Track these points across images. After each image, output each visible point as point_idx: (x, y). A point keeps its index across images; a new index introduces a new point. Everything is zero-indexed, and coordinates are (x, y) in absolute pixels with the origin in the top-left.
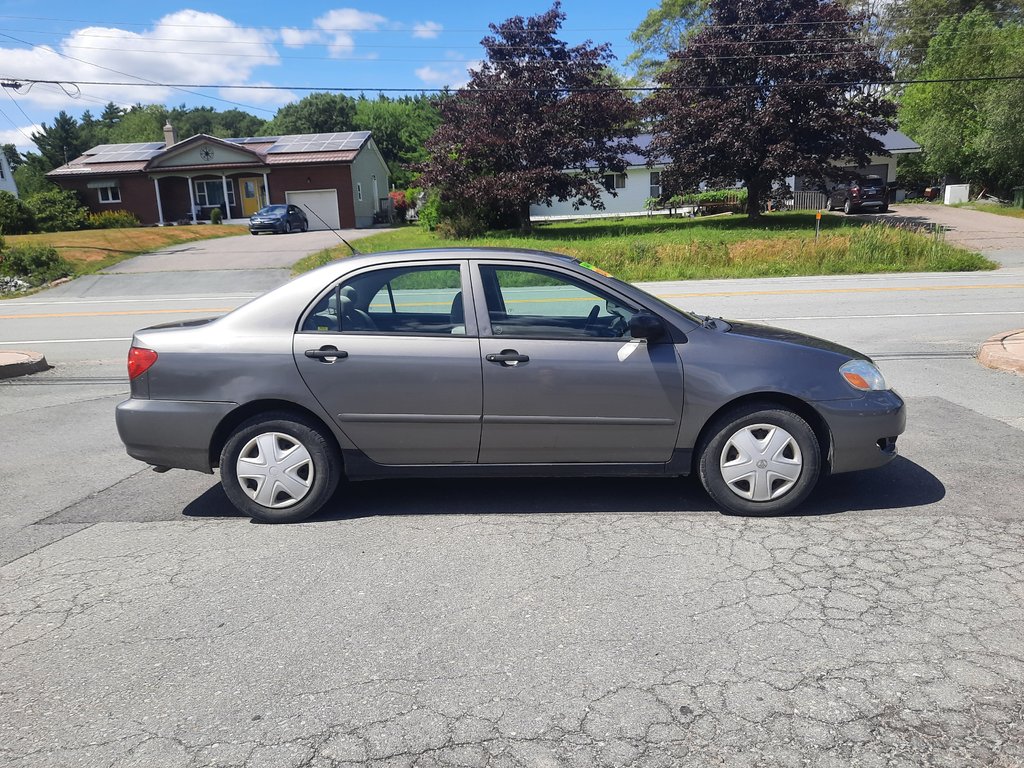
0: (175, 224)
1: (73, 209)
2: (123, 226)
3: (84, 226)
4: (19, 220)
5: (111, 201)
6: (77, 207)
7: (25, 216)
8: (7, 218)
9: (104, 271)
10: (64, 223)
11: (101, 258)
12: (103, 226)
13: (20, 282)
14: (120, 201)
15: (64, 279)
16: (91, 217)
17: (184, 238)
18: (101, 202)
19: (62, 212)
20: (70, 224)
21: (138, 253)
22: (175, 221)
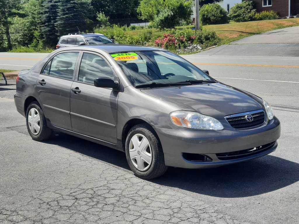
0: (295, 17)
1: (249, 11)
2: (270, 19)
3: (252, 19)
4: (219, 17)
5: (268, 6)
6: (251, 10)
7: (222, 15)
8: (215, 16)
9: (231, 43)
10: (244, 18)
11: (236, 36)
12: (261, 19)
13: (199, 47)
14: (271, 6)
15: (214, 46)
16: (256, 15)
17: (285, 25)
18: (263, 6)
19: (244, 12)
20: (246, 18)
21: (254, 34)
22: (295, 15)
